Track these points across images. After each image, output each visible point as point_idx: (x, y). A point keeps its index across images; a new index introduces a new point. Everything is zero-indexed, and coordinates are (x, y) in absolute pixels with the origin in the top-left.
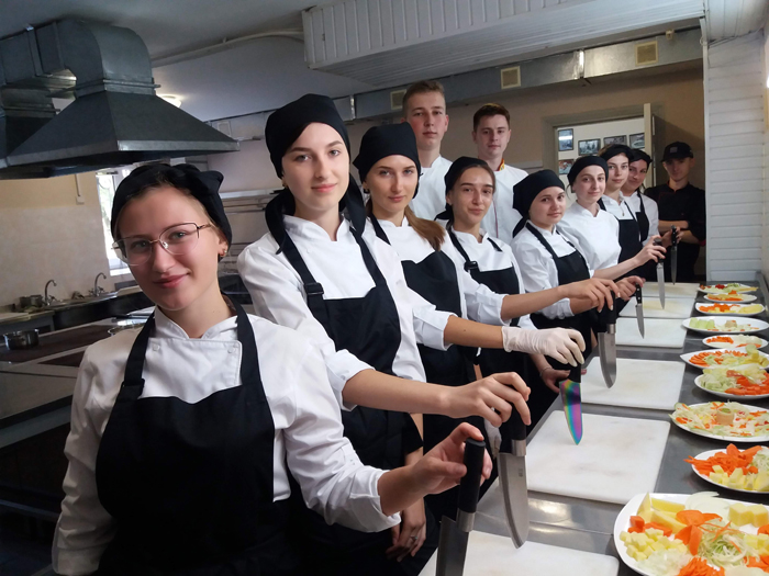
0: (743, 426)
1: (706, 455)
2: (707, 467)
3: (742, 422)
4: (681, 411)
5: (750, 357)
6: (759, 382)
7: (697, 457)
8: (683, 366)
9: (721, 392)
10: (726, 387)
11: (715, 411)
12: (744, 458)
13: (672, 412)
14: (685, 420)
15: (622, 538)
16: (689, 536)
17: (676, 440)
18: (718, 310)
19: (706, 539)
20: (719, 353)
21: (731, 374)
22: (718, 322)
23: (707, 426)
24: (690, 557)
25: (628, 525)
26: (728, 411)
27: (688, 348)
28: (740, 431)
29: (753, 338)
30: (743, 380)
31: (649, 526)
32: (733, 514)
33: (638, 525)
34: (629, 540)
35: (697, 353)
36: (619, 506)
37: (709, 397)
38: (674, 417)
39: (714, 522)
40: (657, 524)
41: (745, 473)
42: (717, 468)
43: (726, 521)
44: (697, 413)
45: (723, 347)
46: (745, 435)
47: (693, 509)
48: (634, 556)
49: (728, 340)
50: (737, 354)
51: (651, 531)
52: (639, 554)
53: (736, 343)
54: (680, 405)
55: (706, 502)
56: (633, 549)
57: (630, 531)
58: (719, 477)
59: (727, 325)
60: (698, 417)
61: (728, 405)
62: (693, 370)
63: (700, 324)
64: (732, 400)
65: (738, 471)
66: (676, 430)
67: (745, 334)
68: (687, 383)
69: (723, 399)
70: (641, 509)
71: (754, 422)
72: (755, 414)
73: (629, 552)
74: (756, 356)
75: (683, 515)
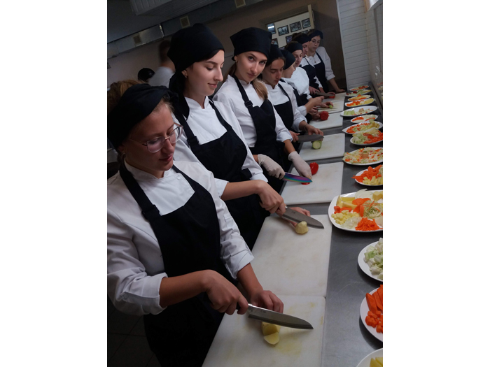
0: (373, 157)
1: (360, 174)
2: (361, 178)
3: (372, 155)
4: (347, 156)
5: (371, 125)
6: (377, 136)
7: (357, 175)
8: (344, 135)
9: (362, 143)
10: (364, 141)
11: (361, 153)
12: (375, 171)
13: (343, 157)
14: (349, 160)
15: (333, 217)
16: (359, 210)
17: (346, 169)
18: (355, 105)
19: (366, 210)
20: (358, 126)
21: (365, 134)
22: (356, 111)
23: (358, 160)
24: (361, 218)
25: (334, 211)
26: (366, 152)
27: (345, 125)
28: (372, 160)
29: (372, 115)
30: (370, 136)
31: (343, 209)
32: (375, 197)
33: (338, 210)
34: (335, 217)
35: (349, 127)
36: (328, 204)
37: (357, 147)
38: (344, 159)
39: (368, 202)
40: (346, 207)
41: (376, 178)
42: (365, 178)
43: (372, 200)
44: (353, 155)
45: (360, 122)
46: (374, 161)
47: (358, 197)
48: (339, 223)
49: (361, 118)
50: (366, 124)
51: (344, 211)
52: (341, 222)
53: (365, 120)
54: (346, 154)
55: (363, 194)
56: (338, 220)
57: (335, 213)
58: (367, 182)
59: (360, 111)
60: (354, 157)
61: (366, 149)
62: (349, 136)
63: (349, 113)
64: (367, 146)
65: (374, 178)
66: (346, 165)
67: (368, 114)
68: (347, 142)
69: (363, 147)
70: (338, 203)
71: (377, 154)
72: (377, 151)
73: (336, 222)
74: (374, 124)
75: (355, 201)
